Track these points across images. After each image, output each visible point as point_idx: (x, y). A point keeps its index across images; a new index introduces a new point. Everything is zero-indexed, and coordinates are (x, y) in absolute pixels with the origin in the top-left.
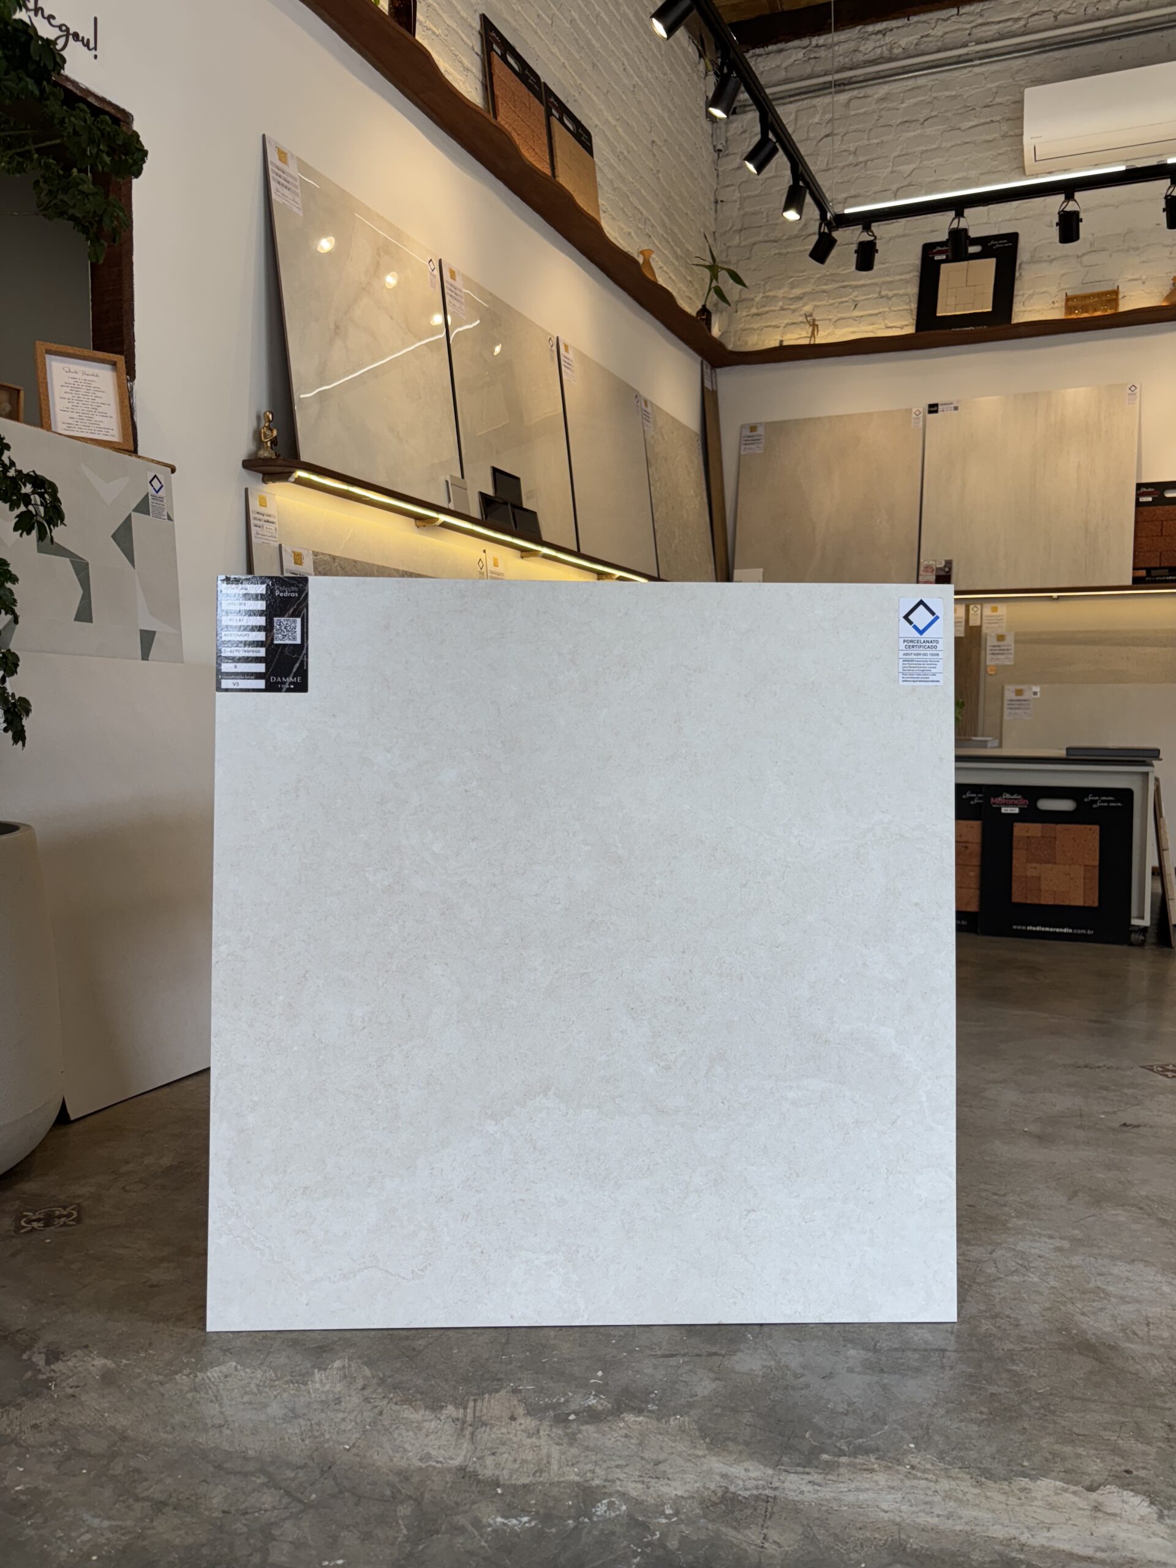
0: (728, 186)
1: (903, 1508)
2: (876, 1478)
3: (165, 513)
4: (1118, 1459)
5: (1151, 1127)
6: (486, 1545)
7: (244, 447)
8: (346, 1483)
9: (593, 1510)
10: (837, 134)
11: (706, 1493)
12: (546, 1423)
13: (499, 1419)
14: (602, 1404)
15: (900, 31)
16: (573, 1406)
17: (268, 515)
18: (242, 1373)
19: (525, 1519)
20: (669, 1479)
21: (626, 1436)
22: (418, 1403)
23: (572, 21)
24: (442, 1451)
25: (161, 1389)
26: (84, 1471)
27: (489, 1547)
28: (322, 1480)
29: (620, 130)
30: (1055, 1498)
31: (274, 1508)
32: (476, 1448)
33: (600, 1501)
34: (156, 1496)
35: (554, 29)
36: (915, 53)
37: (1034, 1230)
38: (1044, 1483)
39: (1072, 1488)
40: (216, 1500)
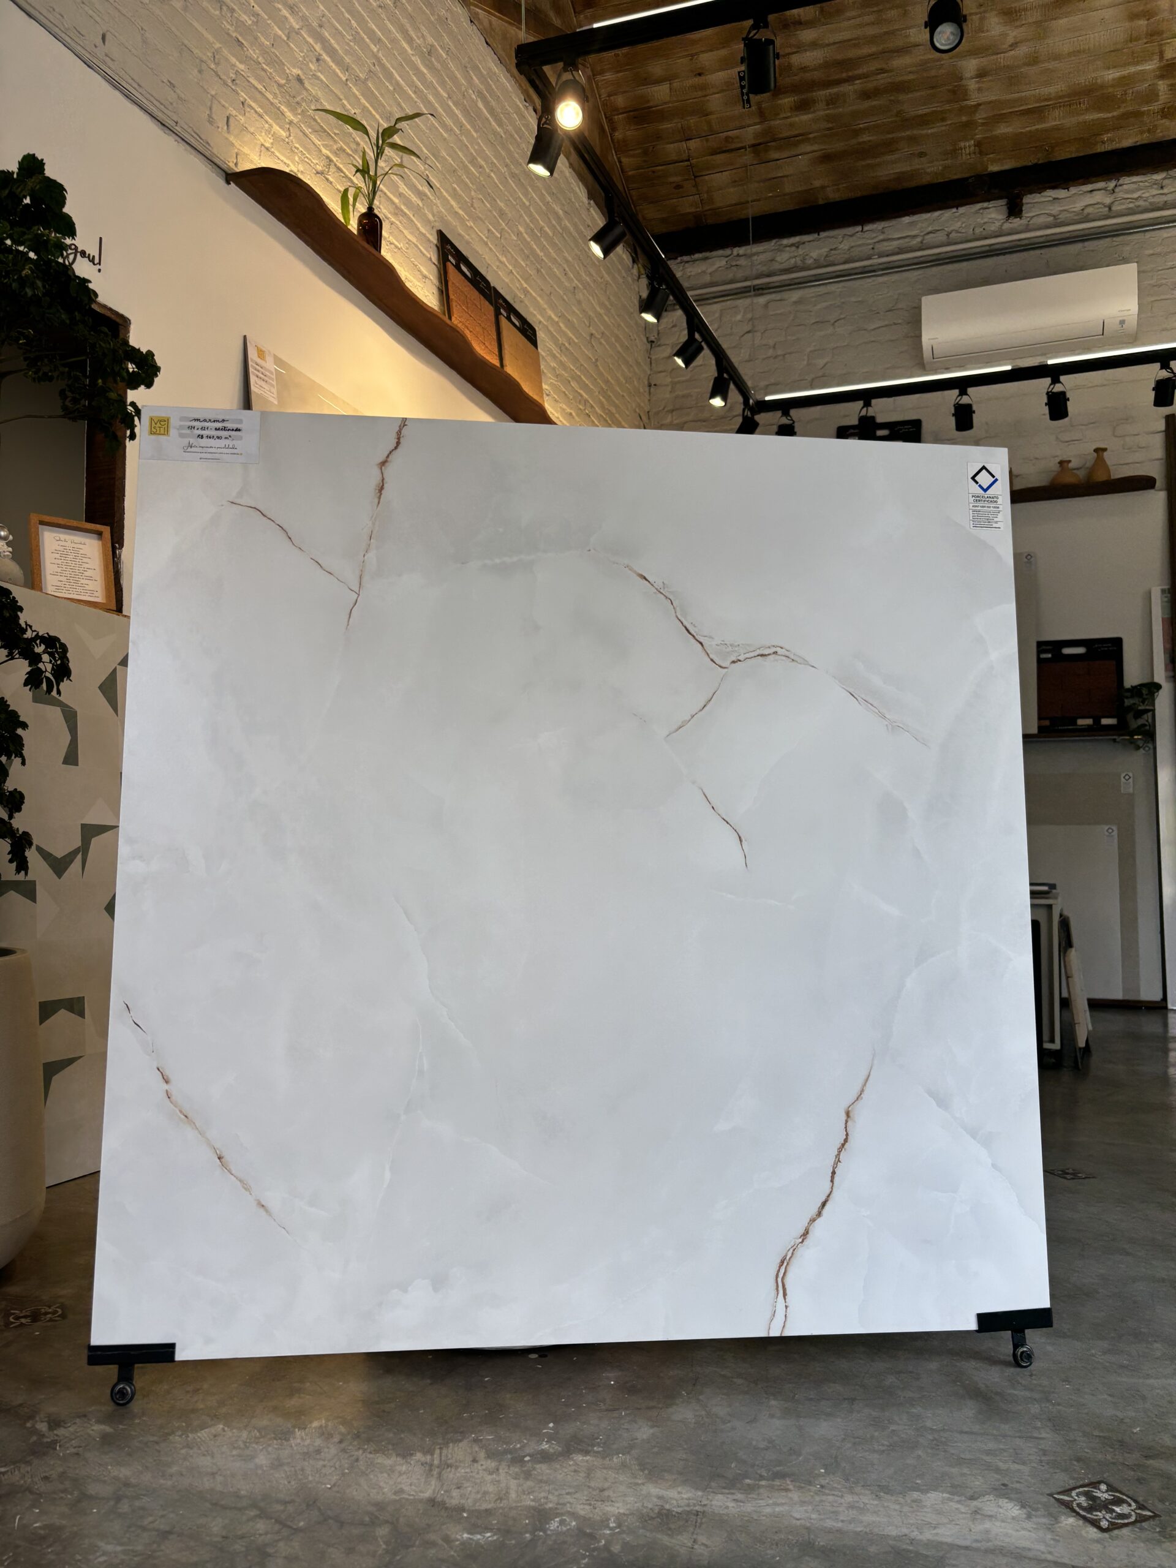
0: (660, 372)
1: (814, 1516)
2: (790, 1495)
4: (996, 1476)
8: (329, 1513)
9: (547, 1526)
10: (759, 331)
11: (645, 1510)
12: (504, 1464)
13: (463, 1461)
14: (553, 1448)
15: (812, 244)
16: (528, 1450)
18: (229, 1433)
19: (489, 1534)
20: (612, 1501)
21: (575, 1471)
22: (390, 1452)
23: (519, 234)
24: (413, 1487)
25: (157, 1448)
26: (95, 1511)
27: (459, 1556)
28: (308, 1511)
29: (562, 325)
30: (942, 1506)
31: (266, 1534)
32: (443, 1485)
33: (554, 1520)
34: (162, 1527)
35: (502, 241)
36: (825, 264)
38: (933, 1495)
39: (957, 1498)
40: (215, 1530)
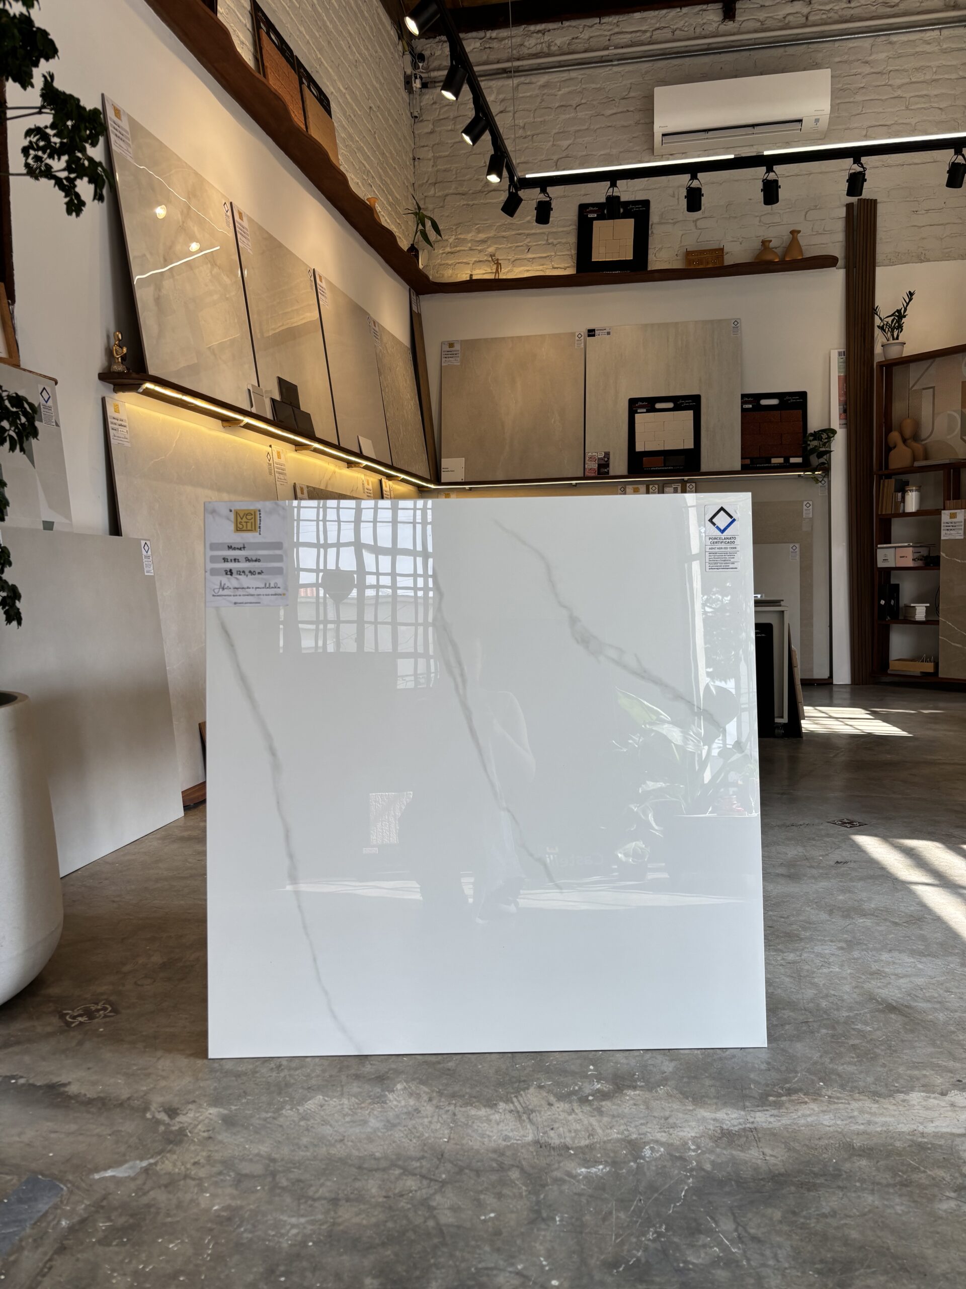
0: (423, 146)
1: (838, 1122)
2: (810, 1106)
3: (54, 420)
4: (949, 1074)
5: (855, 862)
6: (585, 1187)
7: (97, 362)
8: (460, 1163)
9: (643, 1154)
10: (509, 112)
11: (710, 1132)
12: (575, 1105)
13: (541, 1106)
14: (605, 1087)
15: (556, 32)
16: (587, 1091)
17: (122, 420)
18: (331, 1102)
19: (601, 1167)
20: (680, 1127)
21: (635, 1104)
22: (477, 1104)
24: (515, 1133)
25: (277, 1122)
26: (259, 1188)
27: (589, 1188)
28: (442, 1164)
29: (348, 97)
30: (926, 1103)
31: (420, 1189)
32: (537, 1128)
34: (327, 1195)
36: (567, 51)
37: (819, 938)
38: (914, 1095)
39: (933, 1095)
40: (374, 1191)
